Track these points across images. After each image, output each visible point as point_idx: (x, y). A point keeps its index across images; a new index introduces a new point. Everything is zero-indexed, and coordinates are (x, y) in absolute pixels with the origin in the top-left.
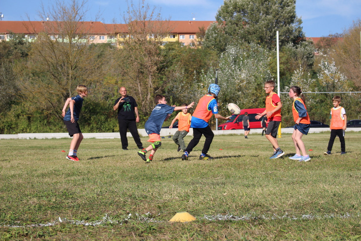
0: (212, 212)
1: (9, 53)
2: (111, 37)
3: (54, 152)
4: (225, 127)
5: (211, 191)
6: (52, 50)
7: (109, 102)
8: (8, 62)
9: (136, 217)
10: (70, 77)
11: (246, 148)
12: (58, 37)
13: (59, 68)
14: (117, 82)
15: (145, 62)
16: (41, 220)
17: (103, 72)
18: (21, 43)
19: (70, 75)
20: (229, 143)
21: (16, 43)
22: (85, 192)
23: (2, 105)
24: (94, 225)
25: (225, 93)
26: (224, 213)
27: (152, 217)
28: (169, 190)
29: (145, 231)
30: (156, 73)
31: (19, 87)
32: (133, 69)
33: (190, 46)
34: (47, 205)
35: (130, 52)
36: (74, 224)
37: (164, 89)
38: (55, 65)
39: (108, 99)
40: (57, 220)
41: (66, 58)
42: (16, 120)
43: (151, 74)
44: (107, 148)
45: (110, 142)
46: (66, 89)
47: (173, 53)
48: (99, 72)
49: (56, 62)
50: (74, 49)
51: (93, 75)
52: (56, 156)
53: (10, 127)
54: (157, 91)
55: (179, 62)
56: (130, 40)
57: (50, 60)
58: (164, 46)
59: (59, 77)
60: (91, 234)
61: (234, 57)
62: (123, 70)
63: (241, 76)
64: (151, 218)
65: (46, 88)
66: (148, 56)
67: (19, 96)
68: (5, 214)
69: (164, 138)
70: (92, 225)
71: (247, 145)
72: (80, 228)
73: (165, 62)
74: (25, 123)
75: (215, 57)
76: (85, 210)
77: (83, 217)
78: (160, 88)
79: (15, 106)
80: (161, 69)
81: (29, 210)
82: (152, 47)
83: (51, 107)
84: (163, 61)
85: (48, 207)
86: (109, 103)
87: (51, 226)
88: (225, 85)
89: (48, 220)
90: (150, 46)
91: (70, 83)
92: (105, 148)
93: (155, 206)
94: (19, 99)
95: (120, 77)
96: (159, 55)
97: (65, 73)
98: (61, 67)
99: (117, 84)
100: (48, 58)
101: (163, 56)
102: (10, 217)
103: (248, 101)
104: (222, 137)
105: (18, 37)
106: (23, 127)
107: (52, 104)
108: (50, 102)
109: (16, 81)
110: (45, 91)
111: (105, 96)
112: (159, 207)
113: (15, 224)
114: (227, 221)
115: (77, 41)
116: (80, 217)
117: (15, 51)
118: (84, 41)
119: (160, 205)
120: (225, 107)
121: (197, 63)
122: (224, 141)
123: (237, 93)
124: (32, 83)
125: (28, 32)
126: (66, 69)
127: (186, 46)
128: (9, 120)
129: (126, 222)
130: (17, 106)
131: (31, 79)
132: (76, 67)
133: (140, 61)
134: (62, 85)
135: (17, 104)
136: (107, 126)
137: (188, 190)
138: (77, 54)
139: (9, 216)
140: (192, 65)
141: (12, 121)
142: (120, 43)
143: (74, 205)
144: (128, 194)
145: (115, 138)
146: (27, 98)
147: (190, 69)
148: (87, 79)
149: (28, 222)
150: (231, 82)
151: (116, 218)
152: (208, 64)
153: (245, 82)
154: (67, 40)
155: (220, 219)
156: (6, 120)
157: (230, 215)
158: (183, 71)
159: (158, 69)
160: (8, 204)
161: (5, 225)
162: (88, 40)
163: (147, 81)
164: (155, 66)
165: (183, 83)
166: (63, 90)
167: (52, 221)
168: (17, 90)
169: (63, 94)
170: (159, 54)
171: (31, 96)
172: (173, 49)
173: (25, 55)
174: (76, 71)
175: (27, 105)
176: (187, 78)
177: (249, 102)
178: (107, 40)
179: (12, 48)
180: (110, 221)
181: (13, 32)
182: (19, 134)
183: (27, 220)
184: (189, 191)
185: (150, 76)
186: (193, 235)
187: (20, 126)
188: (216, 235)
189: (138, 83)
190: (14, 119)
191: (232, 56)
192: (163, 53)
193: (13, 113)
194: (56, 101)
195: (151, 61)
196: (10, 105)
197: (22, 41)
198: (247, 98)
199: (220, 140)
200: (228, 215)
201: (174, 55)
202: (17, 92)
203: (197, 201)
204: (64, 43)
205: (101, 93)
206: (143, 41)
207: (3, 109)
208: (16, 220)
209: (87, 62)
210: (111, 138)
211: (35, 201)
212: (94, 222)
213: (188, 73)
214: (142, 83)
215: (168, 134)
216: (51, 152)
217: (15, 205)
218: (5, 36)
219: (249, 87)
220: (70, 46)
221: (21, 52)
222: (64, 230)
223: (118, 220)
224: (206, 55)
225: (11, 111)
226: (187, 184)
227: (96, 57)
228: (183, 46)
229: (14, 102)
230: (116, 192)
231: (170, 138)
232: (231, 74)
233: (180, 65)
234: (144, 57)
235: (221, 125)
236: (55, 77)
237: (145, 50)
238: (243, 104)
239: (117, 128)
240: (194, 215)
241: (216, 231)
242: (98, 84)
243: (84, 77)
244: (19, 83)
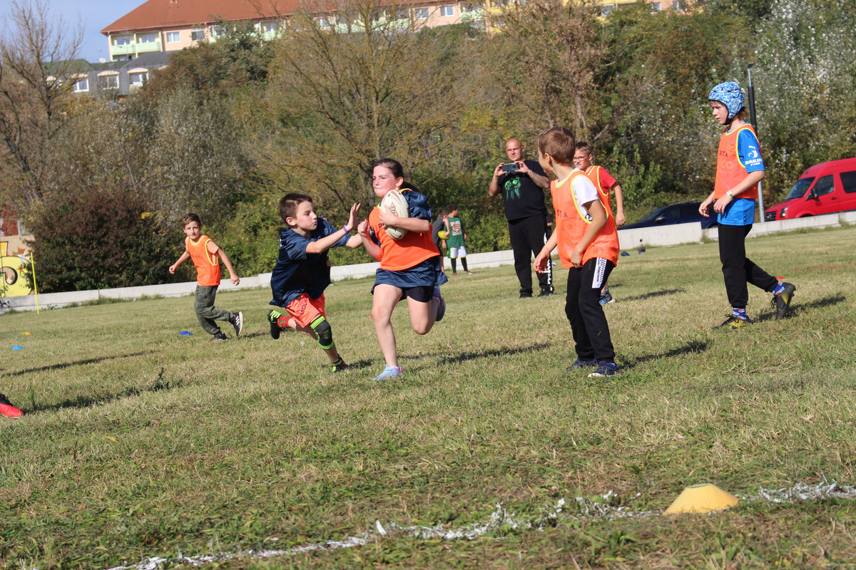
0: (779, 477)
1: (219, 71)
2: (470, 8)
3: (351, 320)
4: (783, 212)
5: (770, 412)
6: (325, 57)
7: (478, 173)
8: (217, 97)
9: (579, 506)
10: (376, 120)
11: (845, 267)
12: (337, 21)
13: (345, 99)
14: (496, 122)
15: (561, 62)
16: (331, 530)
17: (458, 99)
18: (245, 44)
19: (375, 116)
20: (799, 255)
21: (233, 45)
22: (440, 436)
23: (214, 206)
24: (469, 536)
25: (776, 124)
26: (812, 477)
27: (619, 503)
28: (655, 414)
29: (604, 548)
30: (593, 88)
31: (251, 157)
32: (532, 85)
33: (676, 9)
34: (344, 483)
35: (520, 42)
36: (418, 537)
37: (617, 129)
38: (335, 93)
39: (474, 165)
40: (372, 528)
41: (361, 72)
42: (251, 241)
43: (580, 93)
44: (484, 298)
45: (491, 279)
46: (367, 151)
47: (631, 32)
48: (447, 101)
49: (336, 85)
50: (380, 48)
51: (434, 109)
52: (356, 330)
53: (238, 260)
54: (598, 136)
55: (651, 56)
56: (520, 10)
57: (321, 81)
58: (608, 18)
59: (347, 124)
60: (465, 566)
61: (792, 29)
62: (508, 88)
63: (815, 76)
64: (617, 507)
65: (317, 155)
66: (568, 49)
67: (254, 179)
68: (240, 518)
69: (628, 255)
70: (464, 538)
71: (846, 259)
72: (434, 549)
73: (612, 59)
74: (273, 246)
75: (743, 34)
76: (442, 492)
77: (438, 513)
78: (607, 127)
79: (245, 206)
80: (606, 77)
81: (300, 501)
82: (576, 22)
83: (335, 201)
84: (608, 56)
85: (348, 489)
86: (478, 177)
87: (359, 547)
88: (775, 103)
89: (349, 529)
90: (572, 22)
91: (376, 134)
92: (479, 297)
93: (623, 467)
94: (254, 188)
95: (501, 109)
96: (595, 41)
97: (361, 112)
98: (350, 97)
99: (496, 126)
100: (315, 78)
101: (606, 43)
102: (251, 526)
103: (839, 140)
104: (779, 240)
105: (237, 32)
106: (269, 255)
107: (335, 191)
108: (329, 187)
109: (241, 142)
110: (316, 161)
111: (467, 161)
112: (637, 471)
113: (265, 547)
114: (823, 502)
115: (384, 28)
116: (432, 514)
117: (232, 68)
118: (402, 24)
119: (637, 462)
120: (780, 160)
121: (696, 51)
122: (784, 252)
123: (807, 122)
124: (281, 143)
125: (261, 17)
126: (362, 101)
127: (664, 12)
128: (233, 242)
129: (553, 523)
130: (251, 206)
131: (278, 133)
132: (387, 95)
133: (548, 62)
134: (357, 143)
135: (251, 199)
136: (479, 236)
137: (707, 411)
138: (387, 59)
139: (248, 524)
140: (684, 60)
141: (240, 243)
142: (494, 19)
143: (413, 478)
144: (550, 434)
145: (501, 266)
146: (274, 183)
147: (681, 70)
148: (419, 122)
149: (300, 539)
150: (788, 94)
151: (524, 511)
152: (724, 52)
153: (827, 91)
154: (358, 26)
155: (804, 497)
156: (226, 241)
157: (831, 483)
158: (662, 77)
159: (596, 79)
160: (245, 486)
161: (239, 553)
162: (413, 23)
163: (570, 112)
164: (588, 72)
165: (664, 109)
166: (360, 156)
167: (359, 531)
168: (245, 163)
169: (360, 165)
170: (597, 39)
171: (283, 177)
172: (631, 23)
173: (259, 75)
174: (390, 104)
175: (274, 201)
176: (674, 93)
177: (842, 140)
178: (461, 14)
179: (224, 60)
180: (511, 523)
181: (224, 19)
182: (260, 275)
183: (294, 533)
184: (709, 414)
185: (578, 99)
186: (735, 554)
187: (262, 256)
188: (799, 551)
189: (548, 119)
190: (245, 238)
191: (786, 26)
192: (607, 36)
193: (243, 224)
194: (346, 184)
195: (578, 60)
196: (233, 203)
197: (248, 38)
198: (835, 132)
199: (773, 250)
200: (825, 484)
201: (635, 37)
202: (246, 170)
203: (734, 444)
204: (354, 34)
205: (457, 154)
206: (551, 10)
207: (217, 215)
208: (267, 533)
209: (414, 79)
210: (492, 265)
211: (314, 473)
212: (468, 528)
213: (674, 80)
214: (558, 119)
215: (638, 244)
216: (344, 321)
217: (263, 486)
218: (206, 30)
219: (838, 102)
220: (370, 42)
221: (249, 68)
222: (391, 556)
223: (531, 518)
224: (717, 30)
225: (237, 219)
226: (703, 392)
227: (436, 64)
228: (656, 10)
229: (243, 195)
230: (518, 430)
231: (642, 253)
232: (787, 72)
233: (654, 63)
234: (557, 51)
235: (772, 209)
236: (338, 123)
237: (560, 34)
238: (827, 147)
239: (505, 240)
240: (731, 490)
241: (798, 537)
242: (447, 130)
243: (411, 117)
244: (249, 147)
